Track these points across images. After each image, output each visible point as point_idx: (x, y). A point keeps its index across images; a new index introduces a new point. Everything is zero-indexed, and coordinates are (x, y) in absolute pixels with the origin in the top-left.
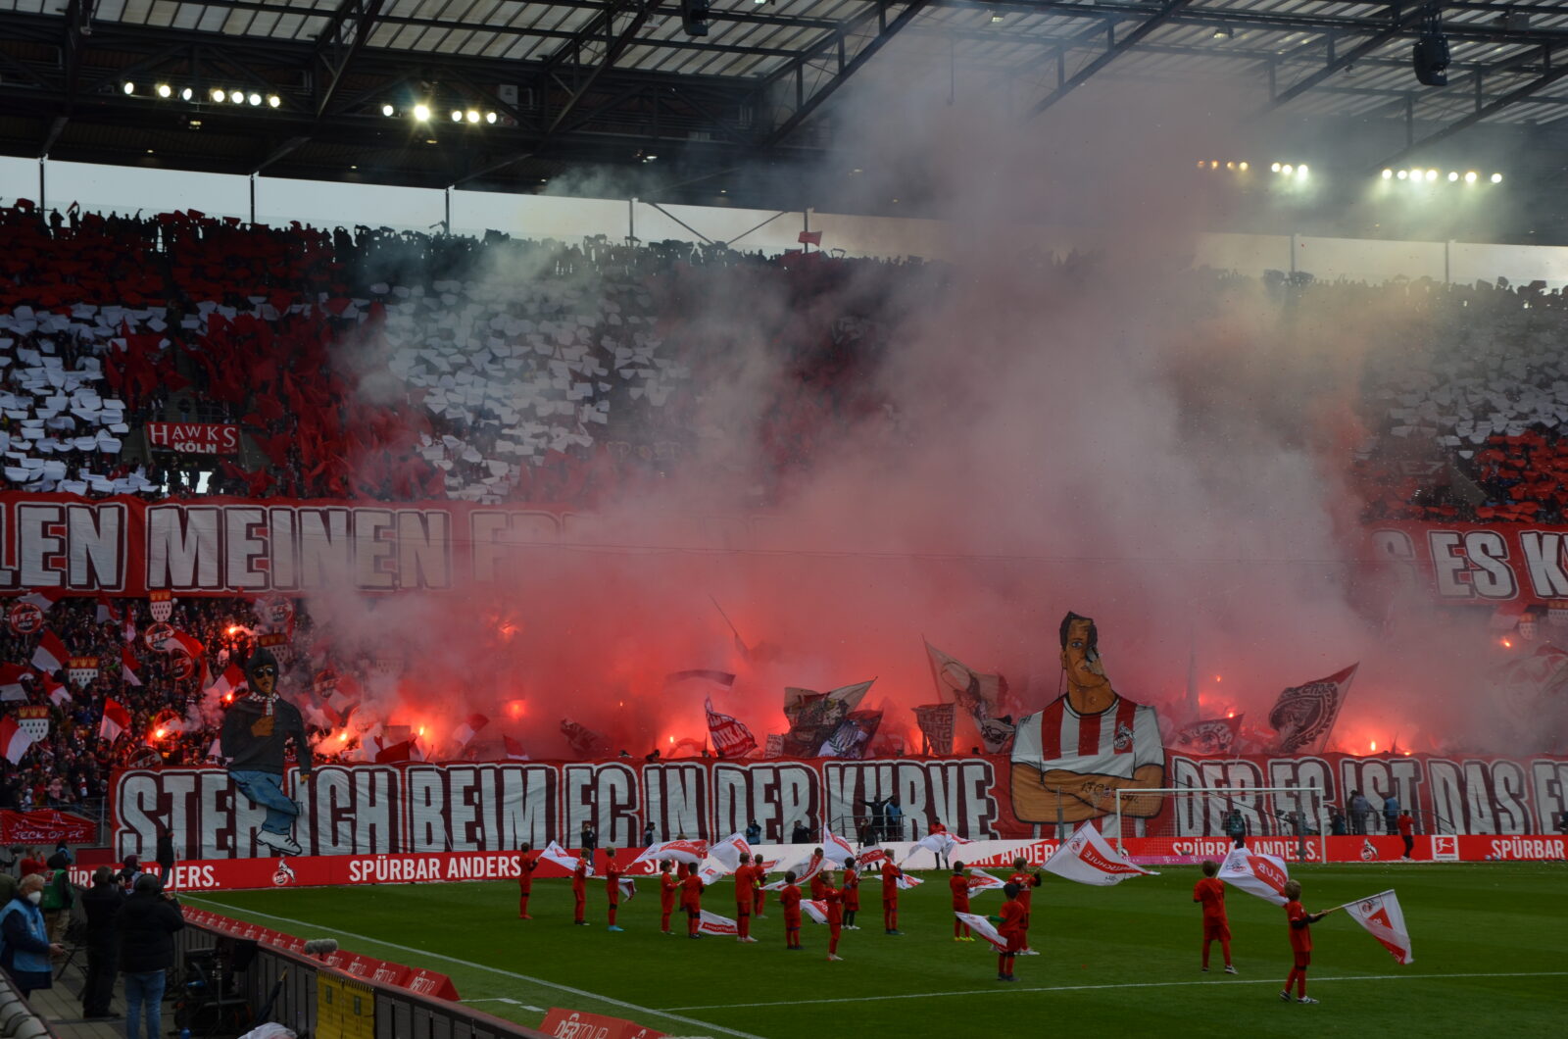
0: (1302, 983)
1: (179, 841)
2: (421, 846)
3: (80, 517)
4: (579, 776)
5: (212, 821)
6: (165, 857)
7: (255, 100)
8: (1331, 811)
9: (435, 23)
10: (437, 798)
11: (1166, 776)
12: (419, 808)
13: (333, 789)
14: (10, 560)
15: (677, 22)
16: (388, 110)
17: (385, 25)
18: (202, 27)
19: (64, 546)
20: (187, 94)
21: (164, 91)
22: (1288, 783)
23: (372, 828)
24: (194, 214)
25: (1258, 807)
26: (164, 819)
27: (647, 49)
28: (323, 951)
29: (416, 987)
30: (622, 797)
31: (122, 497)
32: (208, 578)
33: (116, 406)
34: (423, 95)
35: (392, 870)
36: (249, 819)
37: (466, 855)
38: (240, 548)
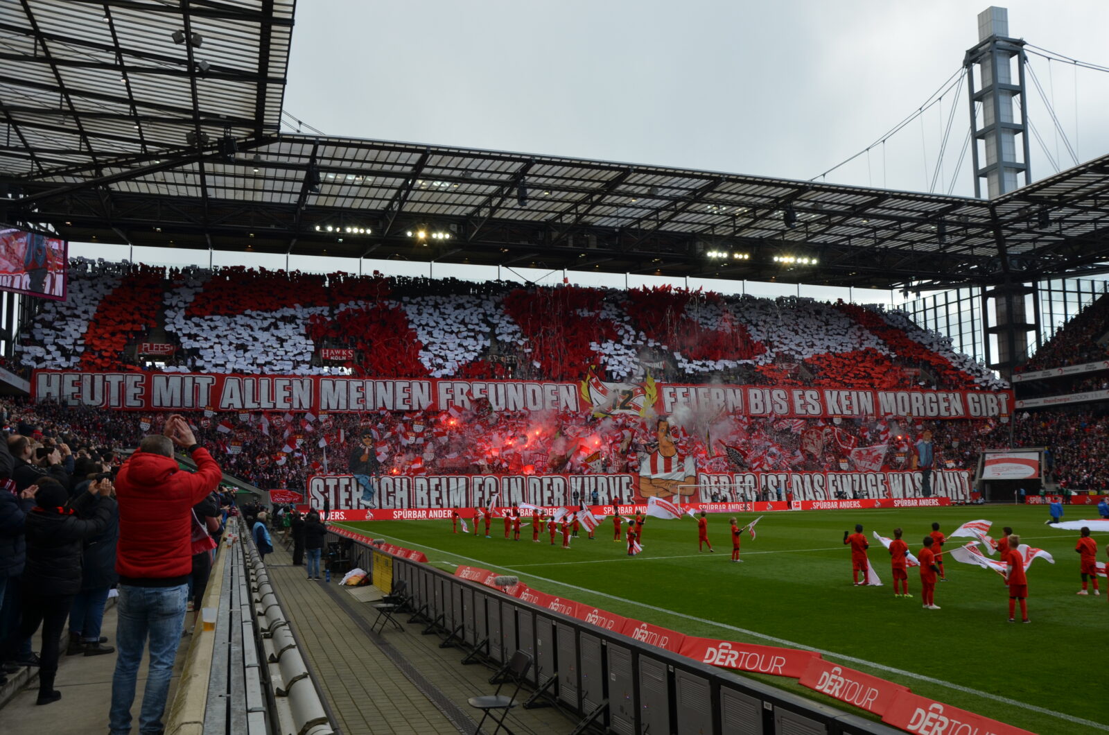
0: (737, 555)
1: (332, 503)
2: (419, 506)
3: (296, 383)
4: (478, 480)
5: (343, 496)
6: (327, 509)
7: (362, 231)
8: (756, 493)
9: (427, 202)
10: (425, 488)
11: (697, 480)
12: (419, 491)
13: (387, 484)
14: (273, 399)
15: (515, 201)
16: (409, 234)
17: (409, 203)
18: (335, 205)
19: (291, 394)
20: (338, 230)
21: (330, 229)
22: (741, 483)
23: (402, 499)
24: (339, 272)
25: (730, 492)
26: (327, 494)
27: (503, 211)
28: (380, 544)
29: (413, 557)
30: (493, 489)
31: (313, 377)
32: (343, 406)
33: (310, 342)
34: (422, 228)
35: (409, 515)
36: (357, 495)
37: (436, 509)
38: (355, 395)
